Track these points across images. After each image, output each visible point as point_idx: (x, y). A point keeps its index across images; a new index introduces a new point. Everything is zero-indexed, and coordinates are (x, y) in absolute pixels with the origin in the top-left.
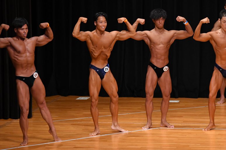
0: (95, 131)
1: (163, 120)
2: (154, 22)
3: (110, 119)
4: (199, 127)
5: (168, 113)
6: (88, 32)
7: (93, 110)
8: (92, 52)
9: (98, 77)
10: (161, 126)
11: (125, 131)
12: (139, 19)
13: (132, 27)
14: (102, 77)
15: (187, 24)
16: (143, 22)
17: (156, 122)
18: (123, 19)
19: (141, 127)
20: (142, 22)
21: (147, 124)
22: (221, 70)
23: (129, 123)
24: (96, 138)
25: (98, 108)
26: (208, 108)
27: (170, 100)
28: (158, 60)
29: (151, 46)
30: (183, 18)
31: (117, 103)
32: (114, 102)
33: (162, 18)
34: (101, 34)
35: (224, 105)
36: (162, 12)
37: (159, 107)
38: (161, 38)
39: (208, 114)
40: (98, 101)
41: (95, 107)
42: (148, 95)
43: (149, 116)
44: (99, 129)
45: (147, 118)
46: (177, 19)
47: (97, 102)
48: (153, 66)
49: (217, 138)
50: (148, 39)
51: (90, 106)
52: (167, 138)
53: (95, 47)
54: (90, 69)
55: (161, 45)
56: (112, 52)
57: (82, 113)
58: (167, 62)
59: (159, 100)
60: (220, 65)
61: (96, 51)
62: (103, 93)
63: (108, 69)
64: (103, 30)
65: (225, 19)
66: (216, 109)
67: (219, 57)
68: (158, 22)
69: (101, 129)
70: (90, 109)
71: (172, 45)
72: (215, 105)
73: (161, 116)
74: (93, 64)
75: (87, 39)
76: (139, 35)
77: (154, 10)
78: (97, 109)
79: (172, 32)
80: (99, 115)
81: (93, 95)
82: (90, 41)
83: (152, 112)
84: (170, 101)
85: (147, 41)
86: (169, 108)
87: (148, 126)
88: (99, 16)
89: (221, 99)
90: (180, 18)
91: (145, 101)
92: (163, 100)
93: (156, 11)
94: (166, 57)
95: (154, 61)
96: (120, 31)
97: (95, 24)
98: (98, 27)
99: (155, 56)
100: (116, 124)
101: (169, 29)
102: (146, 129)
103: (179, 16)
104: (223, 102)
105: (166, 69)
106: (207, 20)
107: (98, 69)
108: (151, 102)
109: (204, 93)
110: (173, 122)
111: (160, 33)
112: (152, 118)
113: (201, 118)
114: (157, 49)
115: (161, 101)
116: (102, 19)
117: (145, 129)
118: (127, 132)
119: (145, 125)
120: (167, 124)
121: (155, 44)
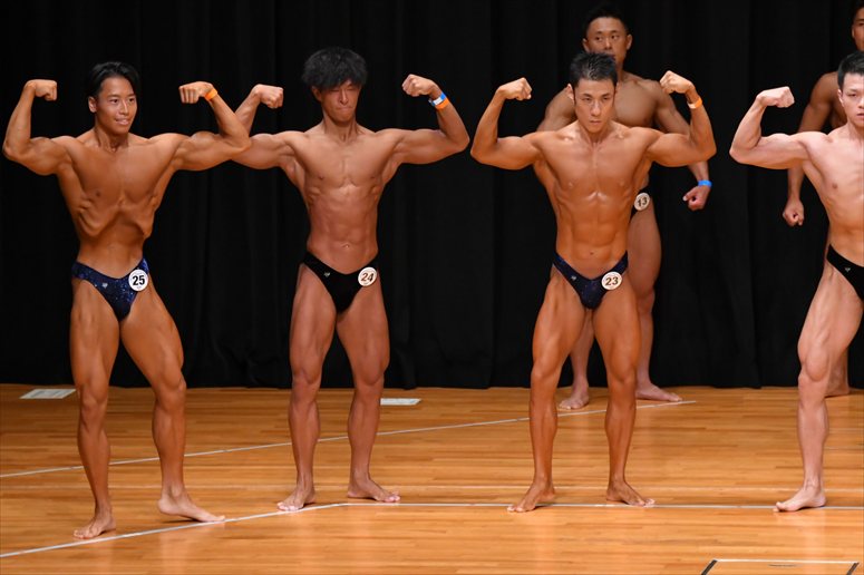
0: (94, 519)
1: (358, 474)
2: (320, 99)
3: (153, 472)
4: (491, 497)
5: (375, 447)
6: (65, 140)
7: (89, 438)
8: (80, 214)
9: (108, 309)
10: (349, 497)
11: (212, 520)
12: (259, 88)
13: (236, 119)
14: (121, 312)
15: (442, 106)
16: (278, 100)
17: (331, 481)
18: (197, 90)
19: (273, 500)
20: (274, 99)
21: (296, 489)
22: (574, 278)
23: (230, 486)
24: (102, 547)
25: (106, 433)
26: (528, 424)
27: (381, 396)
28: (338, 245)
29: (309, 193)
30: (431, 83)
31: (181, 411)
32: (167, 406)
33: (349, 83)
34: (116, 147)
35: (585, 412)
36: (348, 59)
37: (341, 423)
38: (347, 160)
39: (529, 447)
40: (108, 405)
41: (94, 428)
42: (300, 380)
43: (303, 459)
44: (111, 512)
45: (295, 467)
46: (405, 85)
47: (103, 406)
48: (319, 268)
49: (561, 540)
50: (297, 165)
51: (76, 422)
52: (375, 544)
53: (93, 196)
54: (75, 282)
55: (350, 188)
56: (159, 216)
57: (45, 450)
58: (371, 250)
59: (341, 396)
60: (569, 262)
61: (94, 212)
62: (126, 372)
63: (146, 278)
64: (121, 130)
65: (589, 89)
66: (557, 427)
67: (568, 229)
68: (333, 99)
69: (119, 511)
70: (76, 434)
71: (388, 184)
72: (555, 413)
73: (349, 456)
74: (86, 259)
75: (62, 167)
76: (263, 149)
77: (318, 53)
78: (103, 433)
79: (390, 136)
80: (110, 457)
81: (89, 381)
82: (70, 174)
83: (315, 442)
84: (384, 402)
85: (294, 170)
86: (379, 429)
87: (299, 499)
88: (107, 75)
89: (574, 389)
90: (418, 84)
91: (286, 402)
92: (355, 396)
93: (324, 57)
94: (368, 232)
95: (323, 249)
96: (190, 135)
97: (92, 108)
98: (103, 119)
99: (327, 229)
100: (176, 491)
101: (376, 126)
102: (292, 508)
103: (412, 76)
104: (581, 402)
105: (367, 277)
106: (520, 89)
107: (107, 279)
108: (311, 404)
109: (511, 368)
110: (396, 479)
111: (344, 144)
112: (314, 467)
113: (501, 465)
114: (333, 200)
115: (350, 401)
116: (117, 86)
117: (291, 511)
118: (220, 520)
119: (288, 494)
120: (371, 489)
121: (324, 181)
